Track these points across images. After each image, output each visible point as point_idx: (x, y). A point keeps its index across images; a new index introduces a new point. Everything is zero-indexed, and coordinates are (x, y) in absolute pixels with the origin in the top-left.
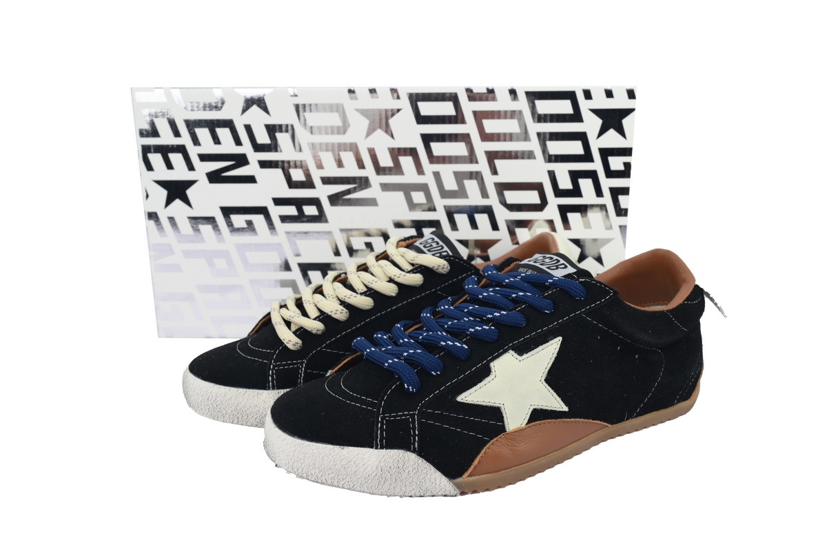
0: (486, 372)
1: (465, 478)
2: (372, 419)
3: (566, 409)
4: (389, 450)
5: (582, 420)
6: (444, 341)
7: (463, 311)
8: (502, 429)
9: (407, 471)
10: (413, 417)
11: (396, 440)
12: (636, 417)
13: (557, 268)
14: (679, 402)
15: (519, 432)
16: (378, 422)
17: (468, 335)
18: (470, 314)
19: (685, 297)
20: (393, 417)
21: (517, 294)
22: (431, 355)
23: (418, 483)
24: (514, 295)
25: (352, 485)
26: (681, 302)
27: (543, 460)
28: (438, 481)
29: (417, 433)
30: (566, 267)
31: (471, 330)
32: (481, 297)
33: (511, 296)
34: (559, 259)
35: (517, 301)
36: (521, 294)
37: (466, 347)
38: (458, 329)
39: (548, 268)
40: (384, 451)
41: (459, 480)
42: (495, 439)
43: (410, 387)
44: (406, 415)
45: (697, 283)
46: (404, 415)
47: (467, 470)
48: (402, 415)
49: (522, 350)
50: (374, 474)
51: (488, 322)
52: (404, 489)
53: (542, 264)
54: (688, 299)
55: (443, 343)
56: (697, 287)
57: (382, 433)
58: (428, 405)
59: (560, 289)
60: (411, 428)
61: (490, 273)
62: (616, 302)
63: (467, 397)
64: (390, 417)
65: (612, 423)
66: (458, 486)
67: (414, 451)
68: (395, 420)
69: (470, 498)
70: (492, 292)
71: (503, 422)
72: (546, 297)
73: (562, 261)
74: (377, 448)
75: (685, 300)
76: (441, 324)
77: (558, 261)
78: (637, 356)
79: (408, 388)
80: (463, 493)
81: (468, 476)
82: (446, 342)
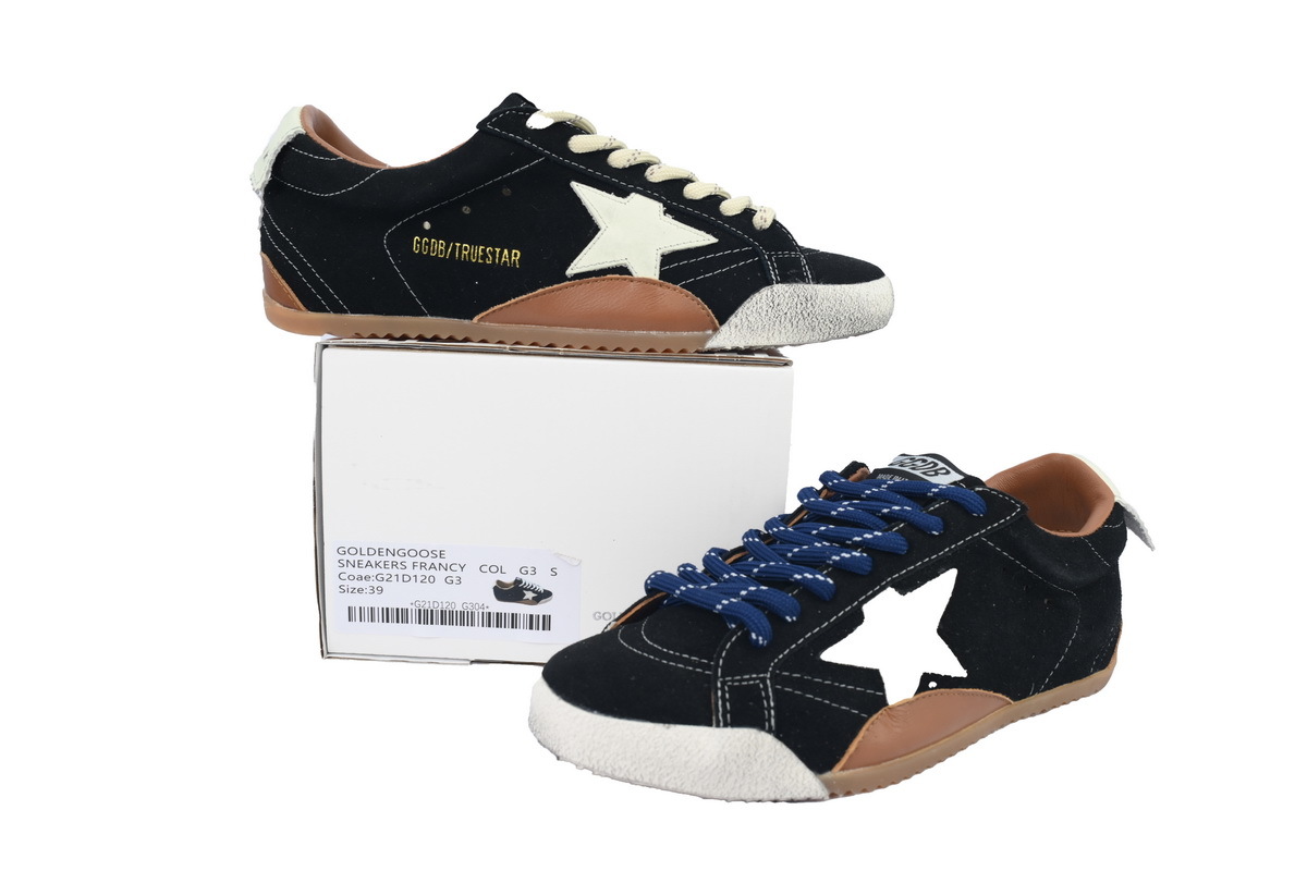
0: (856, 619)
1: (836, 773)
2: (706, 685)
3: (963, 673)
4: (736, 730)
5: (982, 691)
6: (799, 574)
7: (810, 533)
8: (882, 701)
9: (759, 761)
10: (764, 681)
11: (744, 714)
12: (1043, 691)
13: (936, 474)
14: (1095, 671)
15: (907, 704)
16: (717, 689)
17: (829, 565)
18: (821, 537)
19: (1104, 520)
20: (737, 681)
21: (890, 508)
22: (783, 593)
23: (774, 779)
24: (885, 511)
25: (679, 784)
26: (1100, 525)
27: (933, 750)
28: (801, 776)
29: (772, 704)
30: (948, 472)
31: (834, 557)
32: (834, 513)
33: (880, 512)
34: (936, 461)
35: (890, 519)
36: (897, 508)
37: (831, 582)
38: (814, 557)
39: (924, 473)
40: (729, 730)
41: (828, 775)
42: (875, 716)
43: (760, 638)
44: (754, 679)
45: (1116, 499)
46: (751, 679)
47: (838, 761)
48: (749, 679)
49: (905, 587)
50: (714, 766)
51: (856, 546)
52: (753, 788)
53: (913, 469)
54: (1108, 521)
55: (798, 577)
56: (1117, 505)
57: (724, 706)
58: (783, 665)
59: (951, 501)
60: (763, 698)
61: (835, 481)
62: (1023, 521)
63: (834, 654)
64: (733, 681)
65: (1015, 698)
66: (827, 784)
67: (770, 731)
68: (741, 686)
69: (841, 801)
70: (848, 505)
71: (883, 690)
72: (932, 513)
73: (941, 465)
74: (718, 726)
75: (1105, 523)
76: (781, 552)
77: (936, 465)
78: (1046, 601)
79: (757, 640)
80: (833, 796)
81: (843, 769)
82: (802, 574)
